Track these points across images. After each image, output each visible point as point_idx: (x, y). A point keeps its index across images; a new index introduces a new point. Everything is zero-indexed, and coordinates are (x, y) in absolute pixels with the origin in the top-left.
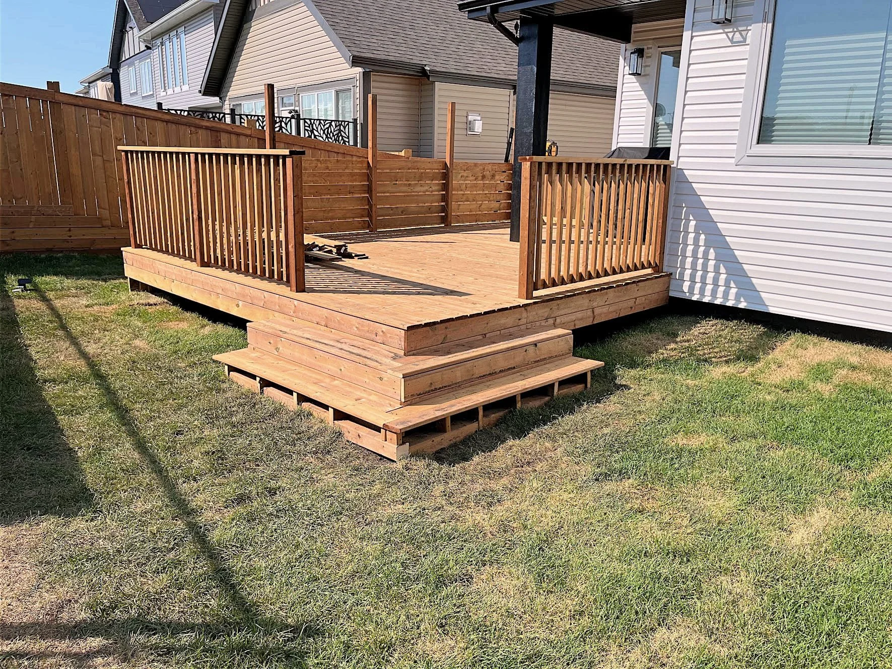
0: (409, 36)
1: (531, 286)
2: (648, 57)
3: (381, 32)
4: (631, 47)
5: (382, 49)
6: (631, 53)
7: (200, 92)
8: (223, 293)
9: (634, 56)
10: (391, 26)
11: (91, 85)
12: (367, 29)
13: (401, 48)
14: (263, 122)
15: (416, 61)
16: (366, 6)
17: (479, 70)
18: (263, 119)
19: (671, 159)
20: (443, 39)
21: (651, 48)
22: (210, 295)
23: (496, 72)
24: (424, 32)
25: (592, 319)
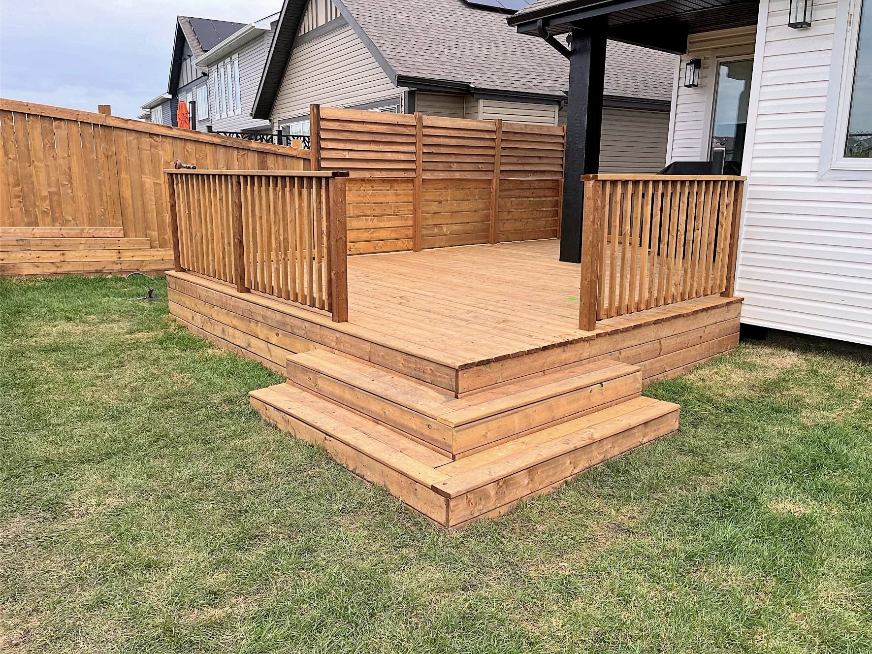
0: (454, 55)
1: (593, 317)
2: (705, 68)
3: (427, 51)
4: (687, 58)
5: (427, 68)
6: (687, 64)
7: (251, 115)
8: (263, 321)
9: (690, 68)
10: (436, 46)
11: (152, 110)
12: (412, 49)
13: (446, 67)
14: (308, 143)
15: (461, 79)
16: (411, 27)
17: (523, 86)
18: (309, 139)
19: (742, 174)
20: (488, 57)
21: (708, 58)
22: (250, 322)
23: (541, 88)
24: (469, 51)
25: (659, 351)
